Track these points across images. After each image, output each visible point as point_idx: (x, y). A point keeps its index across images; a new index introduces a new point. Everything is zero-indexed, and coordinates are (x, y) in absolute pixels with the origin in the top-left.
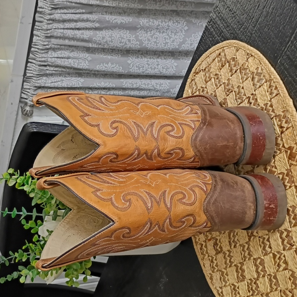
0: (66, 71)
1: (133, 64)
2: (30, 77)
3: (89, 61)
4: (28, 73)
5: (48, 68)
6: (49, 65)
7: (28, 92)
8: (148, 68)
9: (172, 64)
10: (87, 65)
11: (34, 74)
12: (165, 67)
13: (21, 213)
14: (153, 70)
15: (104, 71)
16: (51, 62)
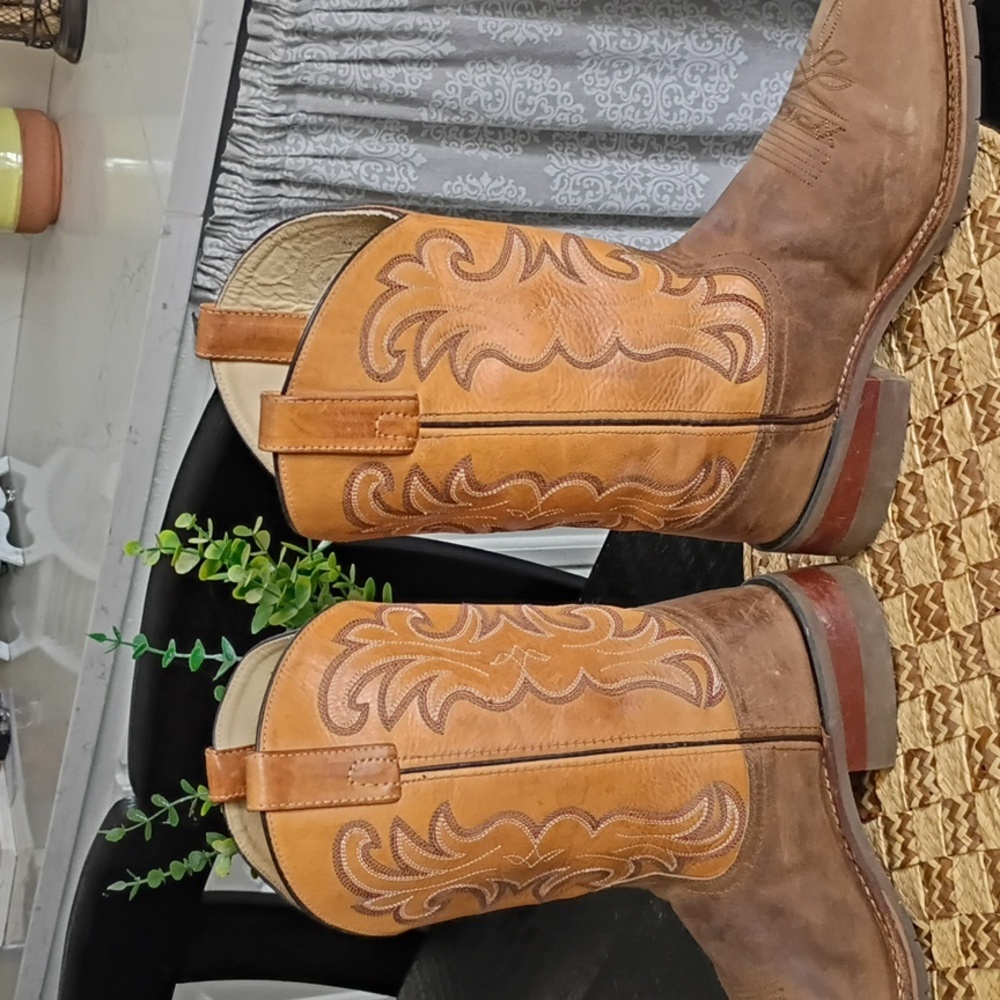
0: (342, 201)
1: (564, 177)
2: (224, 221)
3: (419, 169)
4: (219, 206)
5: (284, 189)
6: (287, 182)
7: (218, 269)
8: (613, 191)
9: (691, 178)
10: (410, 180)
11: (237, 210)
12: (668, 187)
13: (217, 657)
14: (628, 196)
15: (467, 200)
16: (293, 171)
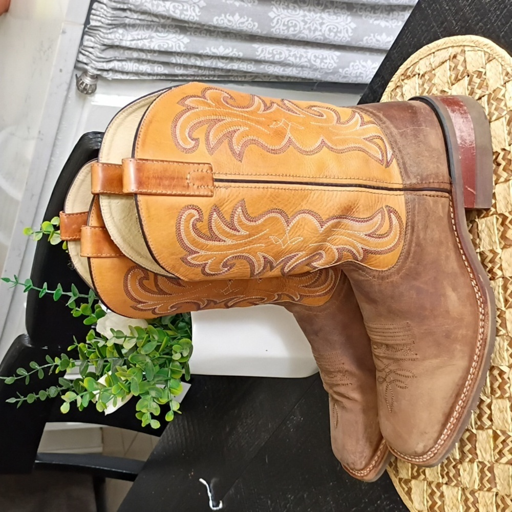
0: (159, 23)
1: (278, 19)
2: (95, 28)
3: (201, 9)
4: (93, 20)
5: (128, 14)
6: (130, 10)
7: (90, 53)
8: (304, 29)
9: (347, 24)
10: (196, 15)
11: (102, 23)
12: (334, 28)
13: (69, 294)
14: (312, 32)
15: (226, 28)
16: (134, 5)
